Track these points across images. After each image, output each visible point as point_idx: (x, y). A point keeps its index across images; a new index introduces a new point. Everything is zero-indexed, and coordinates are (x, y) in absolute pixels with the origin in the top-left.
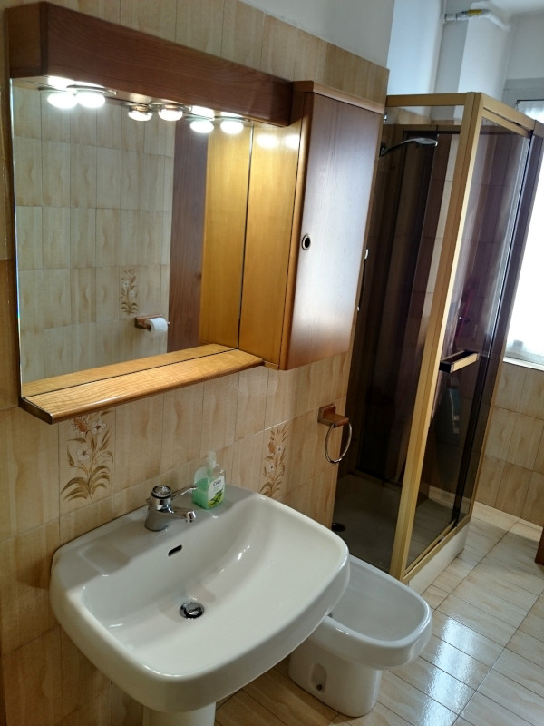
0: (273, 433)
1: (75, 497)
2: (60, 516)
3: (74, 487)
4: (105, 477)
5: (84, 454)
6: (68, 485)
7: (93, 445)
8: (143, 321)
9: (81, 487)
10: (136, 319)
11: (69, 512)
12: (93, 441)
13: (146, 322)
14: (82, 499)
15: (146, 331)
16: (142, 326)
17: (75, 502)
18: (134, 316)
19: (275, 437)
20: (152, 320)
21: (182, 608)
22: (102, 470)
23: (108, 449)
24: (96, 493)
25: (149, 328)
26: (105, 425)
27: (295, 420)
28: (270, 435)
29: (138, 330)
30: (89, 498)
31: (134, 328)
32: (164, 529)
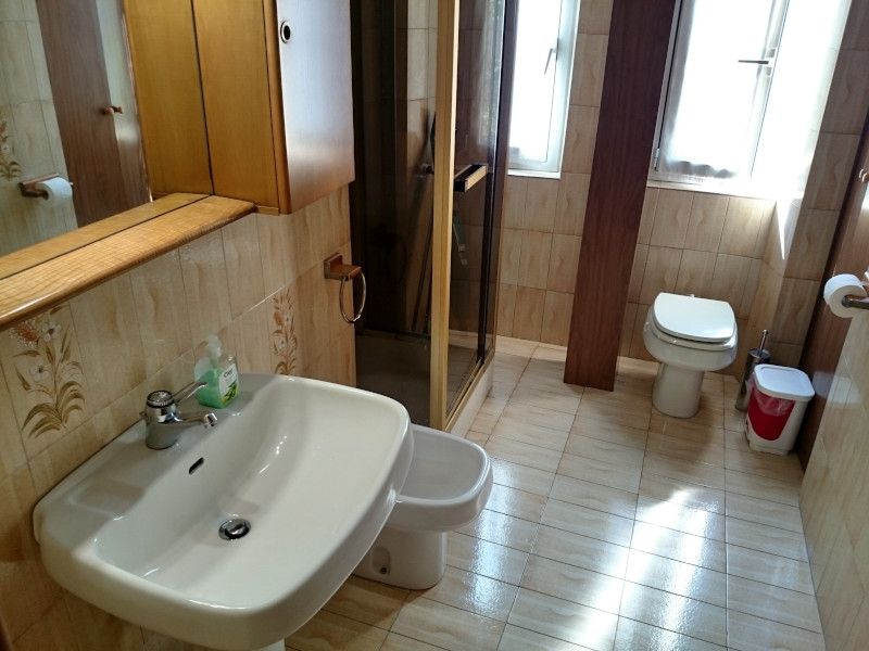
0: (277, 301)
1: (44, 431)
2: (28, 461)
3: (38, 418)
4: (77, 396)
5: (41, 370)
6: (30, 417)
7: (51, 356)
8: (33, 186)
9: (48, 417)
10: (21, 185)
11: (40, 452)
12: (49, 352)
13: (37, 187)
14: (54, 431)
15: (41, 199)
16: (33, 193)
17: (44, 438)
18: (17, 180)
19: (279, 305)
20: (46, 182)
21: (221, 530)
22: (71, 388)
23: (72, 358)
24: (70, 419)
25: (45, 194)
26: (60, 326)
27: (299, 280)
28: (273, 303)
29: (28, 200)
30: (62, 428)
31: (22, 198)
32: (174, 444)
